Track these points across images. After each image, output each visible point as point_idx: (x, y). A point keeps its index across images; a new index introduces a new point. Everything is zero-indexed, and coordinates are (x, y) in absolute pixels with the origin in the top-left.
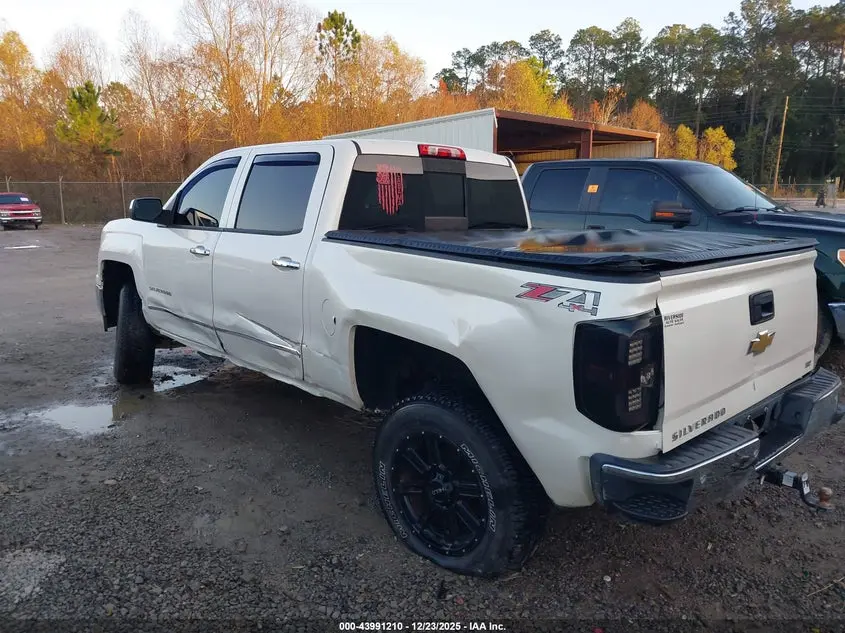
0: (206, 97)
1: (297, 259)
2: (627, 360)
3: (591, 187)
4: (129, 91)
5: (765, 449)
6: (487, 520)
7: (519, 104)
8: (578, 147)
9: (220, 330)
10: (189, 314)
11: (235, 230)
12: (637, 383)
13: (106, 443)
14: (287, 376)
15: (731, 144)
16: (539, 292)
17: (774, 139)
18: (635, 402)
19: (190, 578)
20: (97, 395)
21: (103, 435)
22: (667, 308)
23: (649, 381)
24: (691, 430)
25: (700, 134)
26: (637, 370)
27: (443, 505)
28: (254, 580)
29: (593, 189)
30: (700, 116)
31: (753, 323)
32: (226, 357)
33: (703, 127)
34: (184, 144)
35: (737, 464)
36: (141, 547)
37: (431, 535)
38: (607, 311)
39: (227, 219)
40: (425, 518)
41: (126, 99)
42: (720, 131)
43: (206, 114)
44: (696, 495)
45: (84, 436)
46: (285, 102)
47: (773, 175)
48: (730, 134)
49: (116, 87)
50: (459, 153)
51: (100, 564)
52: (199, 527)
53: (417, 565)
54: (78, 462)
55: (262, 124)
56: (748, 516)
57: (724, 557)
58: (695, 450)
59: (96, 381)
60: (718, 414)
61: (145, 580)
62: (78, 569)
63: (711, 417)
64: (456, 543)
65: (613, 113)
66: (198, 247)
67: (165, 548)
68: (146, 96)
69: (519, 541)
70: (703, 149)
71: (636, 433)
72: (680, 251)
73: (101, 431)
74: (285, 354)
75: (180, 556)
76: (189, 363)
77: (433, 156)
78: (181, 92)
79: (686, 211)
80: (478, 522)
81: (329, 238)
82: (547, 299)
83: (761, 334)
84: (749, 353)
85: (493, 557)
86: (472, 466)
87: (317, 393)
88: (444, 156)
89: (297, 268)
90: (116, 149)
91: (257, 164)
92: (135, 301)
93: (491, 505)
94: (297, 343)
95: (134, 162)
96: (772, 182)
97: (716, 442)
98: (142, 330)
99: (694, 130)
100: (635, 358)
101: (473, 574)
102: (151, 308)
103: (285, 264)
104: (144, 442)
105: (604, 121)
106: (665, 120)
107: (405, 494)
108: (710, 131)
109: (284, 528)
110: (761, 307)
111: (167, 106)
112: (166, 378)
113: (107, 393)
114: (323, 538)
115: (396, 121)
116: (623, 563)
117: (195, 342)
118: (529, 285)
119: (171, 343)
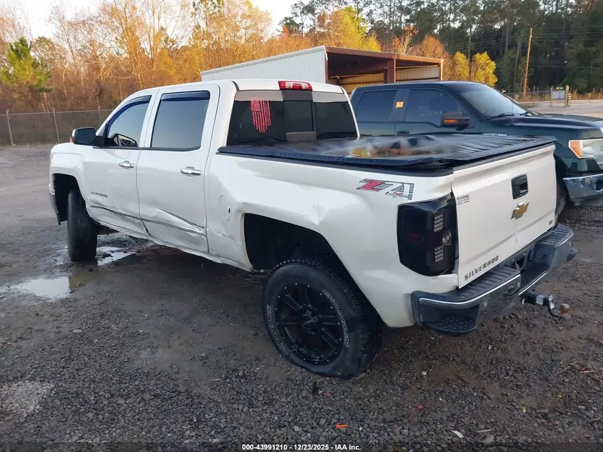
0: (111, 45)
1: (199, 168)
2: (433, 228)
3: (398, 103)
4: (52, 43)
5: (525, 281)
6: (343, 339)
7: (342, 42)
8: (386, 72)
9: (145, 220)
10: (123, 210)
11: (151, 148)
12: (440, 243)
13: (70, 304)
14: (196, 250)
15: (493, 64)
16: (372, 185)
17: (523, 59)
18: (439, 256)
19: (143, 392)
20: (58, 270)
21: (67, 299)
22: (459, 192)
23: (448, 242)
24: (476, 272)
25: (471, 58)
26: (440, 234)
27: (311, 331)
28: (187, 391)
29: (400, 105)
30: (470, 45)
31: (514, 198)
32: (151, 239)
33: (473, 53)
34: (98, 82)
35: (507, 292)
36: (106, 374)
37: (305, 352)
38: (418, 197)
39: (144, 140)
40: (300, 341)
41: (50, 49)
42: (485, 55)
43: (112, 58)
44: (481, 314)
45: (53, 300)
46: (171, 47)
47: (523, 86)
48: (492, 58)
49: (42, 40)
50: (307, 86)
51: (79, 387)
52: (144, 358)
53: (297, 373)
54: (52, 319)
55: (155, 64)
56: (514, 325)
57: (499, 354)
58: (479, 285)
59: (56, 261)
60: (494, 260)
61: (112, 396)
62: (64, 392)
63: (489, 263)
64: (322, 356)
65: (410, 45)
66: (125, 162)
67: (123, 374)
68: (66, 46)
69: (364, 352)
70: (474, 69)
71: (441, 276)
72: (465, 152)
73: (64, 296)
74: (194, 235)
75: (133, 378)
76: (120, 243)
77: (289, 89)
78: (92, 43)
79: (464, 118)
80: (336, 341)
81: (220, 152)
82: (378, 190)
83: (520, 204)
84: (512, 218)
85: (348, 364)
86: (331, 304)
87: (218, 261)
88: (297, 88)
89: (199, 174)
90: (46, 87)
91: (164, 100)
92: (80, 202)
93: (345, 329)
94: (203, 227)
95: (61, 97)
96: (522, 90)
97: (493, 279)
98: (87, 222)
99: (467, 55)
100: (438, 227)
101: (335, 376)
102: (92, 206)
103: (190, 172)
104: (96, 302)
105: (403, 51)
106: (446, 49)
107: (286, 326)
108: (478, 56)
109: (203, 355)
110: (520, 186)
111: (81, 53)
112: (106, 255)
113: (64, 268)
114: (231, 359)
115: (253, 58)
116: (434, 362)
117: (125, 229)
118: (365, 180)
119: (108, 230)
